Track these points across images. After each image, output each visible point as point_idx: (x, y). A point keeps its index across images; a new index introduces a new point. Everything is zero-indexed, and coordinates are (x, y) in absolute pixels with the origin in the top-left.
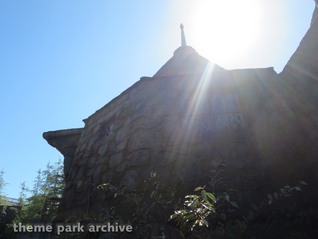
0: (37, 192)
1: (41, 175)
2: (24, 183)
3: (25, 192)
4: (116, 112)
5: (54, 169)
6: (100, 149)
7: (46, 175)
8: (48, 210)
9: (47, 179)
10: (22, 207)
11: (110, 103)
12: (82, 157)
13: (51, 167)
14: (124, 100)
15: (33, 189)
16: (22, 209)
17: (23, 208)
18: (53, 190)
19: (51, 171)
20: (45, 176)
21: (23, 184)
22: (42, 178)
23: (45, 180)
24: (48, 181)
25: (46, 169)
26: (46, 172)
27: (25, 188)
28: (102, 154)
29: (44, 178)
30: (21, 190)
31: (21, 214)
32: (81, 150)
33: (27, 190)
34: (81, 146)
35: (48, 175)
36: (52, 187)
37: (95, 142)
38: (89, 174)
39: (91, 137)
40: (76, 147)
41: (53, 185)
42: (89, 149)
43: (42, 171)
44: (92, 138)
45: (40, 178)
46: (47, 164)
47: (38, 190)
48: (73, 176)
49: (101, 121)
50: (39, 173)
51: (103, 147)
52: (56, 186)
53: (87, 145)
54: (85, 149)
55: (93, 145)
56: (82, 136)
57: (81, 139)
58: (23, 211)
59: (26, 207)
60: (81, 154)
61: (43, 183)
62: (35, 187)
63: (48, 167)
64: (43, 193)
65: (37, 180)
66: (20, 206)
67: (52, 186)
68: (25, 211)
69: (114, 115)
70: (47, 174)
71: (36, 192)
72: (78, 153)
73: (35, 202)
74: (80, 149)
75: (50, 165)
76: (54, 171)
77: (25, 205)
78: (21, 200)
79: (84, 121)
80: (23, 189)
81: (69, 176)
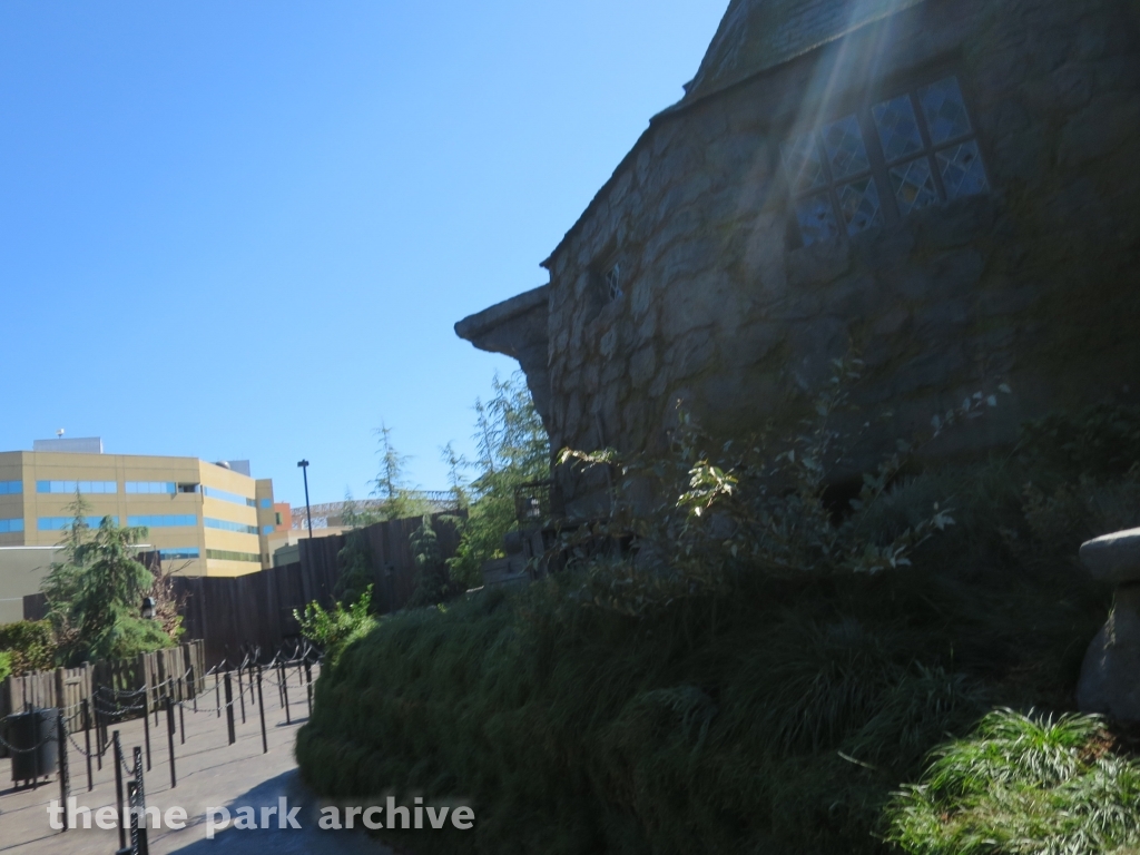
0: (491, 461)
1: (486, 413)
2: (448, 446)
3: (460, 471)
4: (616, 232)
5: (518, 391)
6: (602, 340)
7: (501, 413)
8: (536, 506)
9: (507, 422)
10: (466, 510)
11: (593, 205)
12: (565, 368)
13: (506, 386)
14: (625, 189)
15: (478, 458)
16: (470, 516)
17: (472, 512)
18: (532, 451)
19: (509, 396)
20: (498, 414)
21: (448, 450)
22: (491, 421)
23: (500, 427)
24: (512, 430)
25: (493, 395)
26: (497, 404)
27: (457, 457)
28: (608, 354)
29: (496, 421)
30: (449, 467)
31: (472, 528)
32: (561, 350)
33: (466, 464)
34: (556, 339)
35: (505, 410)
36: (528, 443)
37: (586, 324)
38: (594, 410)
39: (574, 310)
40: (546, 342)
41: (527, 437)
42: (578, 344)
43: (484, 403)
44: (577, 314)
45: (485, 422)
46: (491, 382)
47: (494, 458)
48: (560, 419)
49: (584, 259)
50: (480, 409)
51: (607, 335)
52: (538, 438)
53: (570, 333)
54: (568, 343)
55: (583, 332)
56: (551, 309)
57: (550, 319)
58: (473, 520)
59: (478, 508)
60: (562, 360)
61: (498, 436)
62: (482, 452)
63: (497, 387)
64: (509, 463)
65: (481, 429)
66: (462, 507)
67: (525, 438)
68: (481, 519)
69: (614, 238)
70: (501, 409)
71: (489, 465)
72: (555, 360)
73: (495, 491)
74: (556, 347)
75: (501, 382)
76: (519, 394)
77: (475, 505)
78: (458, 491)
79: (545, 264)
80: (453, 462)
81: (552, 422)
